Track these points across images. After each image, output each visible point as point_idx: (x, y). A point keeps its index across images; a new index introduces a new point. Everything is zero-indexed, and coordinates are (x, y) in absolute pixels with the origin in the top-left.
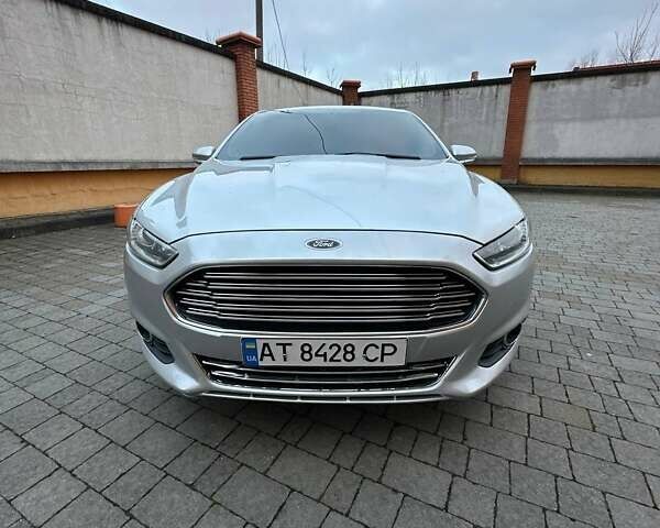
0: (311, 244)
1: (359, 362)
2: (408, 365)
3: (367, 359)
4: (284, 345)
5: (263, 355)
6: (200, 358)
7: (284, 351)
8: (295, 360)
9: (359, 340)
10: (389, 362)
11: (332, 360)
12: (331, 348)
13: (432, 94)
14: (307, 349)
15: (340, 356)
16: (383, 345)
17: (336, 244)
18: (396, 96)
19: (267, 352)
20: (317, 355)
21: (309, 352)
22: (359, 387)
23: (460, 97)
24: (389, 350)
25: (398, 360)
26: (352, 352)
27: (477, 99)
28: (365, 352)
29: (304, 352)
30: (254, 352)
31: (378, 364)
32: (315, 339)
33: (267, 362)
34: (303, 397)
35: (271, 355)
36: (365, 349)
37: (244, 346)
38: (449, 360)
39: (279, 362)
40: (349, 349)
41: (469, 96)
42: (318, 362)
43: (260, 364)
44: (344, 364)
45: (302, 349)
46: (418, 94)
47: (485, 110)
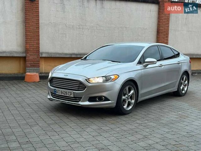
0: (65, 75)
1: (68, 95)
4: (59, 91)
6: (51, 93)
8: (60, 94)
15: (65, 94)
16: (70, 93)
21: (62, 92)
25: (72, 96)
30: (56, 91)
31: (70, 96)
38: (81, 98)
43: (57, 94)
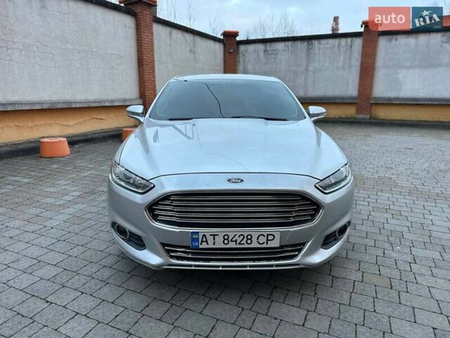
0: (229, 180)
1: (255, 245)
2: (281, 247)
3: (259, 243)
4: (214, 235)
5: (202, 241)
6: (164, 245)
7: (214, 239)
8: (220, 244)
9: (254, 232)
10: (271, 244)
11: (240, 244)
12: (239, 236)
13: (299, 44)
14: (226, 237)
15: (244, 242)
16: (268, 235)
17: (242, 181)
18: (268, 45)
19: (204, 240)
20: (231, 241)
21: (227, 239)
22: (254, 260)
23: (322, 46)
24: (271, 237)
25: (275, 244)
26: (251, 239)
27: (336, 48)
28: (258, 239)
29: (225, 239)
30: (197, 240)
31: (264, 246)
32: (231, 232)
33: (204, 246)
34: (223, 267)
35: (206, 241)
36: (259, 237)
37: (192, 237)
38: (304, 244)
39: (211, 246)
40: (249, 237)
41: (328, 46)
42: (232, 245)
43: (201, 247)
44: (246, 246)
45: (224, 237)
46: (287, 43)
47: (342, 58)
